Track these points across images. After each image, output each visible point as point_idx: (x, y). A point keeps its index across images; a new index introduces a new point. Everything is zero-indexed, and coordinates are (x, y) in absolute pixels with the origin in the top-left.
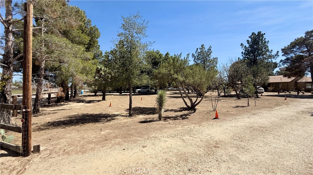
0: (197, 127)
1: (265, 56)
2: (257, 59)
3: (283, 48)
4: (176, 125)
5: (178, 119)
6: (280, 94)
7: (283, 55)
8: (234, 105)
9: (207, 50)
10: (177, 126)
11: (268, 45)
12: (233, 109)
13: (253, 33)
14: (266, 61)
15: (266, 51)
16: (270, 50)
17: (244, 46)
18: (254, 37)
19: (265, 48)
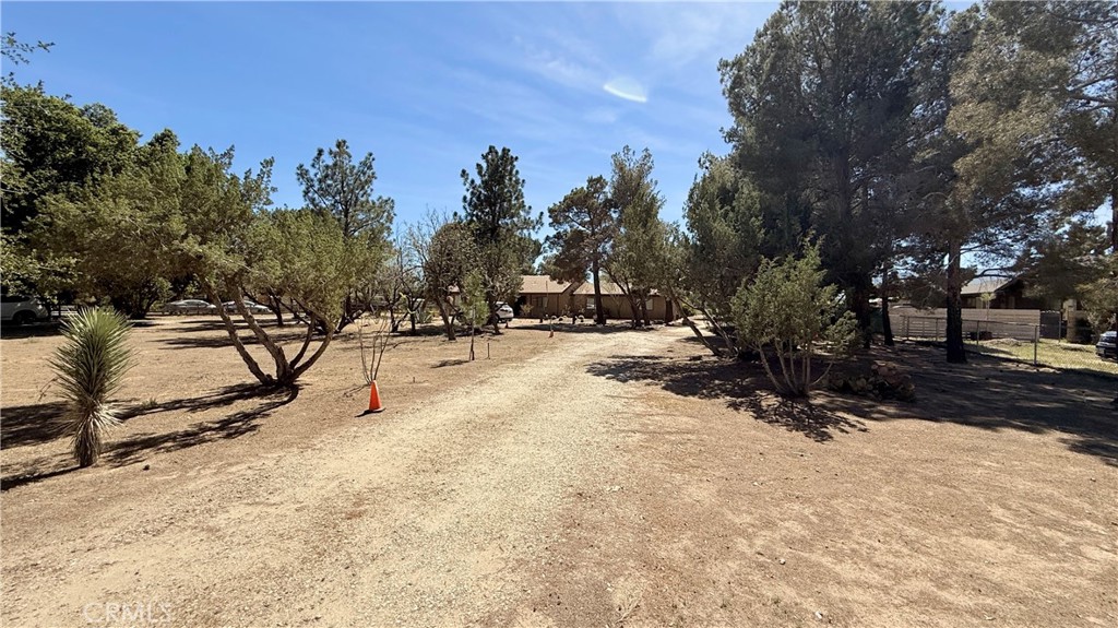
0: (292, 458)
1: (515, 219)
2: (499, 226)
3: (551, 206)
4: (185, 469)
5: (203, 441)
6: (545, 322)
7: (550, 225)
8: (435, 361)
9: (357, 165)
10: (192, 473)
11: (523, 191)
12: (430, 374)
13: (491, 148)
14: (518, 233)
15: (519, 208)
16: (527, 205)
17: (469, 181)
18: (493, 160)
19: (517, 198)
